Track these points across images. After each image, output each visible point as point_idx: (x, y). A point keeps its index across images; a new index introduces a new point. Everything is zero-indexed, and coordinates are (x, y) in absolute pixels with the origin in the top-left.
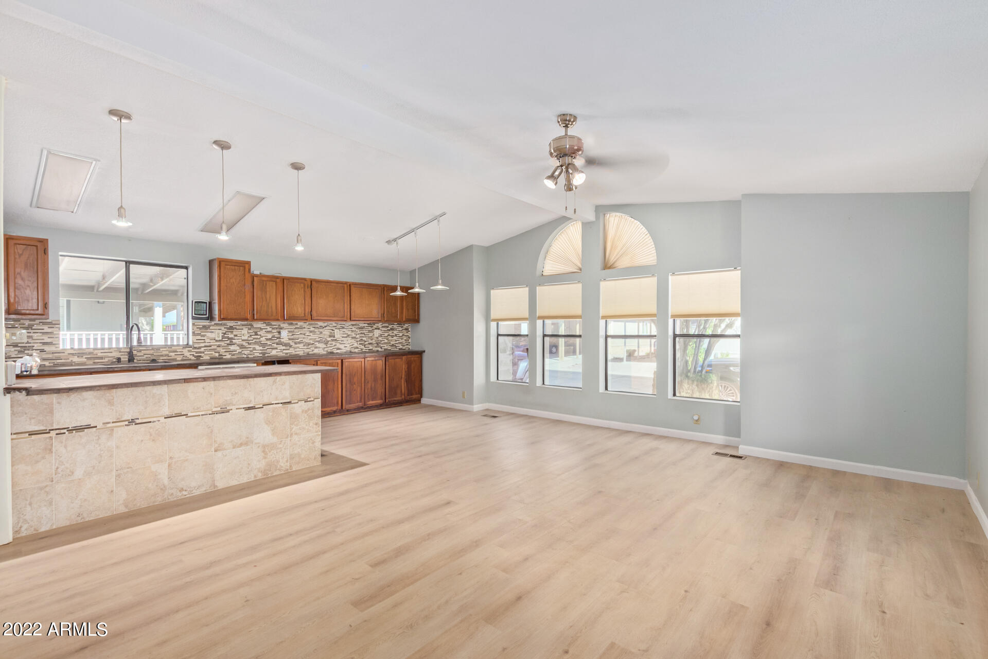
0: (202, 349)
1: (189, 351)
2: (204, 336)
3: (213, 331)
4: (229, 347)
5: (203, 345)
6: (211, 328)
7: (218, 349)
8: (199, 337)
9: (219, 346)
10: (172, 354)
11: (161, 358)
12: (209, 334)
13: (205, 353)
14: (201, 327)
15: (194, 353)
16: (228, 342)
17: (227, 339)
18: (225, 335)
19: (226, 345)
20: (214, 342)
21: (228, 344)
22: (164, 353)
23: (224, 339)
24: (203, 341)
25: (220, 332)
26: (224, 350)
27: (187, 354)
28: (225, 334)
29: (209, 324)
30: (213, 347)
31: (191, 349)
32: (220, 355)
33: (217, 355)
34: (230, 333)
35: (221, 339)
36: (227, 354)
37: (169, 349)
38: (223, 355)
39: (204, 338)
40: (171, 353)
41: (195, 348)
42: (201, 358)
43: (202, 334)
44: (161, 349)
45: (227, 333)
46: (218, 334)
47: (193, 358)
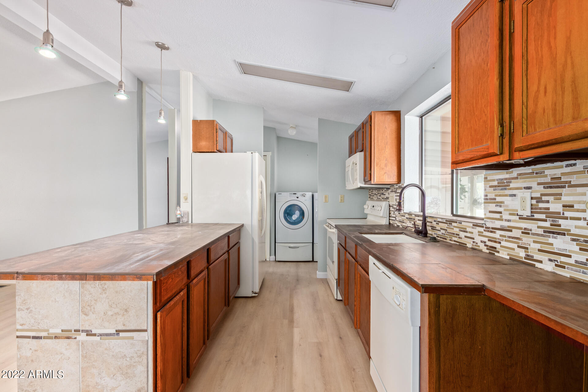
0: (498, 235)
1: (480, 234)
2: (500, 204)
3: (514, 192)
4: (551, 240)
5: (498, 224)
6: (512, 185)
7: (526, 240)
8: (493, 207)
9: (526, 232)
10: (462, 234)
11: (454, 239)
12: (507, 200)
13: (503, 243)
14: (495, 183)
15: (486, 239)
16: (547, 224)
17: (543, 216)
18: (541, 205)
19: (541, 231)
20: (515, 221)
21: (548, 232)
22: (456, 230)
23: (537, 216)
24: (497, 216)
25: (527, 194)
26: (538, 246)
27: (478, 239)
28: (539, 200)
29: (507, 176)
30: (516, 233)
31: (481, 229)
32: (528, 257)
33: (522, 254)
34: (551, 198)
35: (529, 214)
36: (544, 257)
37: (460, 225)
38: (536, 257)
39: (498, 209)
40: (461, 232)
41: (488, 229)
42: (496, 254)
43: (498, 199)
44: (454, 224)
45: (544, 198)
46: (523, 200)
47: (485, 250)
